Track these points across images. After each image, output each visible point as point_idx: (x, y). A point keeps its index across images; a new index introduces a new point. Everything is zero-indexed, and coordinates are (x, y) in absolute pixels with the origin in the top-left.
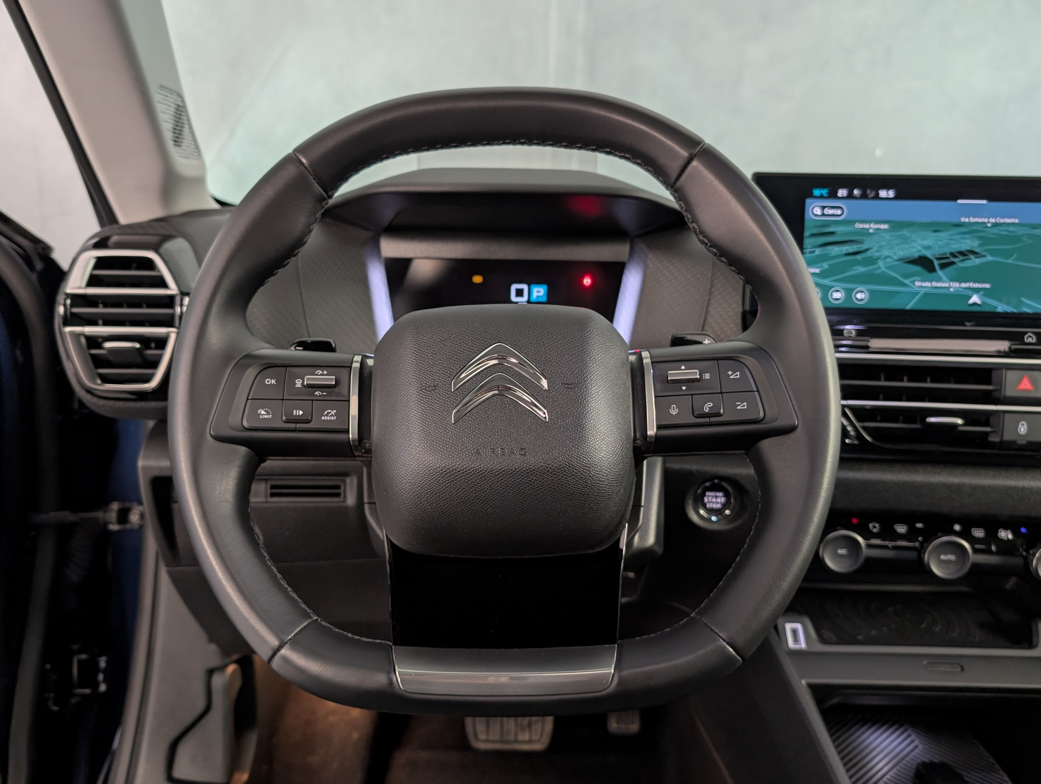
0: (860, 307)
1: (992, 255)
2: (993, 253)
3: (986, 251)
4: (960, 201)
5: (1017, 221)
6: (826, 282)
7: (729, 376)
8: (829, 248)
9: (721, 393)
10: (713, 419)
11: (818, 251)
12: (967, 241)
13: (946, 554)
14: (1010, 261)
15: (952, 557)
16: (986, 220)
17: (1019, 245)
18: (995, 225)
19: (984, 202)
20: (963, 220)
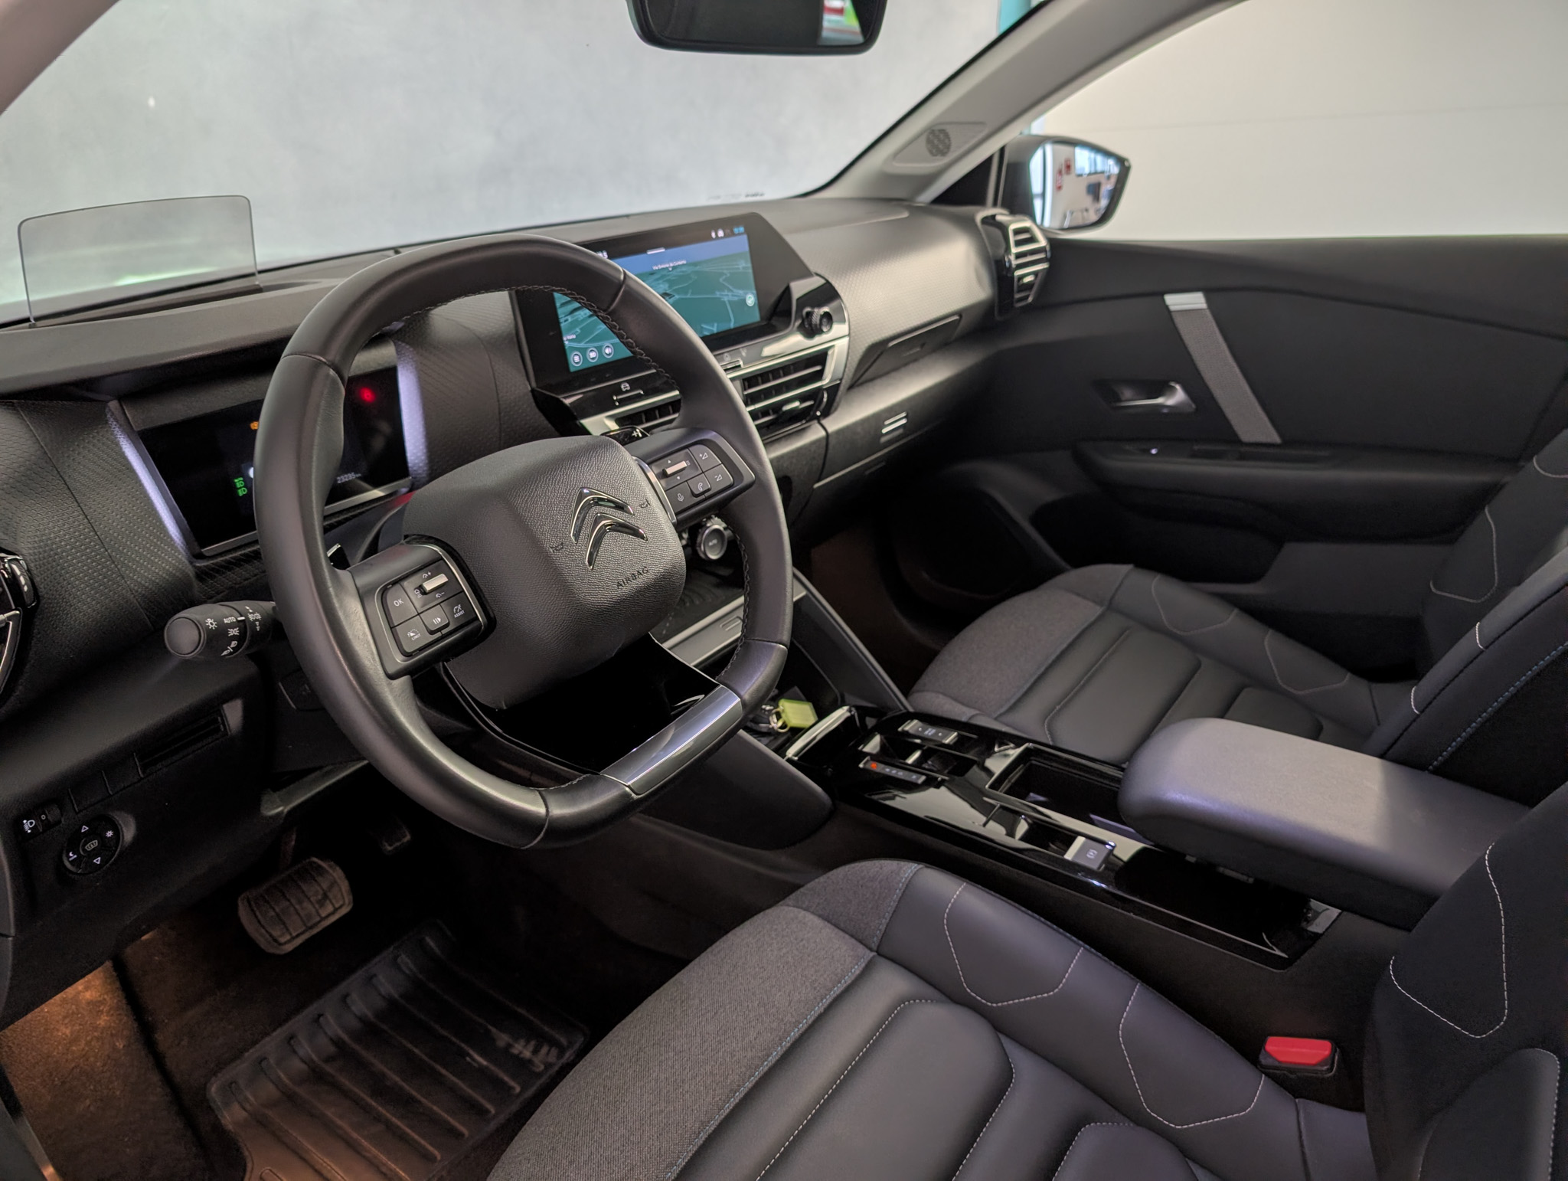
0: (611, 360)
1: (678, 294)
2: (677, 291)
3: (674, 290)
4: (650, 252)
5: (685, 262)
6: (582, 345)
7: (701, 458)
8: (577, 313)
9: (703, 472)
10: (707, 494)
11: (570, 319)
12: (661, 286)
13: (711, 541)
14: (688, 296)
15: (715, 541)
16: (667, 266)
17: (690, 282)
18: (674, 268)
19: (663, 250)
20: (655, 268)
